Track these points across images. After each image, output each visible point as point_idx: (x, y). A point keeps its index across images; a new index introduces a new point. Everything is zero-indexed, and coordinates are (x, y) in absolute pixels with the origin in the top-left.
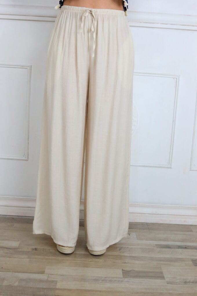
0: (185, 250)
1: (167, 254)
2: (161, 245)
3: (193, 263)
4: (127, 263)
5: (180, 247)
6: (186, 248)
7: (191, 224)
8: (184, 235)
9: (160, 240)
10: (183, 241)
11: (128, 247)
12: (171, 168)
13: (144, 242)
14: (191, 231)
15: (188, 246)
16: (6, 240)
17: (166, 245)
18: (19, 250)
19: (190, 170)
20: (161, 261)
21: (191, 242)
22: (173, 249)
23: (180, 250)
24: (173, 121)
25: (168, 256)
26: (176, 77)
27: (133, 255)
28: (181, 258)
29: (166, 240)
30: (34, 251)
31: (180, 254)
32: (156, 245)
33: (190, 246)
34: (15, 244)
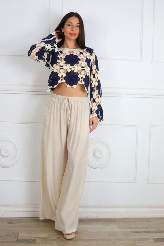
0: (149, 233)
1: (138, 236)
2: (133, 231)
3: (154, 241)
4: (115, 243)
5: (145, 232)
6: (149, 232)
7: (150, 217)
8: (146, 224)
9: (132, 228)
10: (146, 228)
11: (114, 234)
12: (135, 182)
13: (123, 230)
14: (151, 222)
15: (150, 231)
16: (39, 233)
17: (137, 231)
18: (49, 239)
19: (148, 183)
20: (135, 240)
21: (151, 228)
22: (141, 233)
23: (145, 234)
24: (136, 153)
25: (139, 238)
26: (137, 126)
27: (118, 238)
28: (146, 238)
29: (136, 228)
30: (58, 239)
31: (145, 236)
32: (130, 231)
33: (151, 231)
34: (45, 235)
